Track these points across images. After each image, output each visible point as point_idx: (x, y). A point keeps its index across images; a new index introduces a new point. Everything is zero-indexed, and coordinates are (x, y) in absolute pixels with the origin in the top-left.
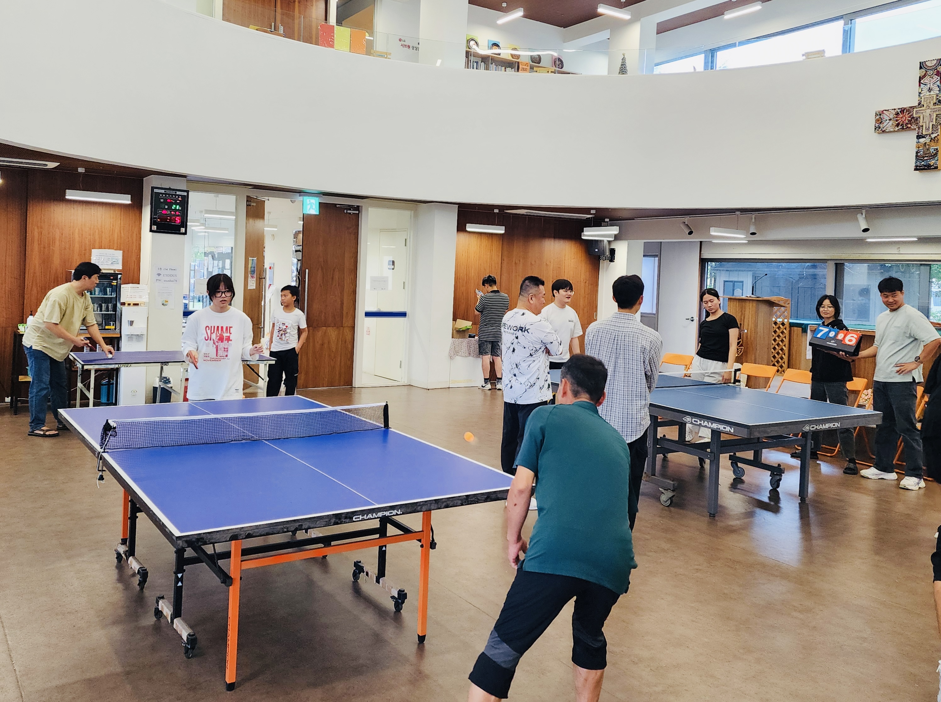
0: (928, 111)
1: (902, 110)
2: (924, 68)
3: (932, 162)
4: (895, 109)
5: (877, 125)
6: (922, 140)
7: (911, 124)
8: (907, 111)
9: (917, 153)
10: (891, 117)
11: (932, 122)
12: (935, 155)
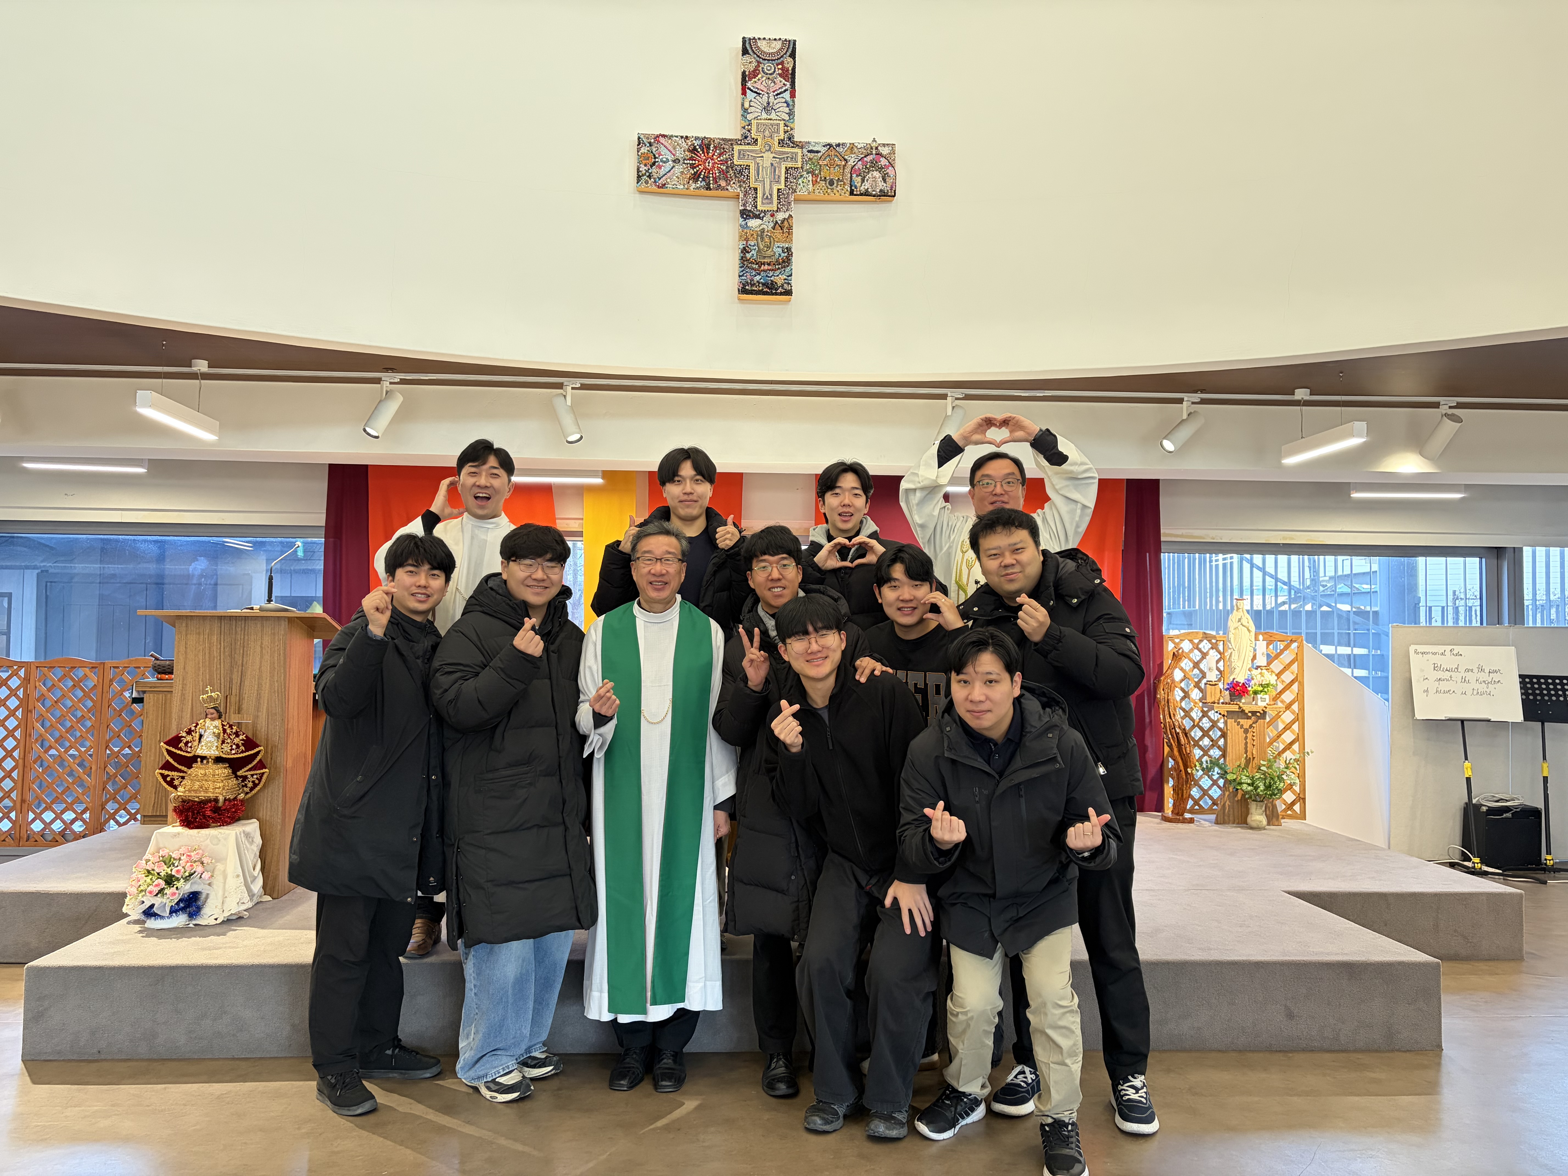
0: (768, 157)
1: (706, 145)
2: (755, 53)
3: (779, 279)
4: (687, 137)
5: (643, 169)
6: (753, 223)
7: (726, 179)
8: (715, 147)
9: (744, 251)
10: (680, 154)
11: (778, 182)
12: (786, 261)
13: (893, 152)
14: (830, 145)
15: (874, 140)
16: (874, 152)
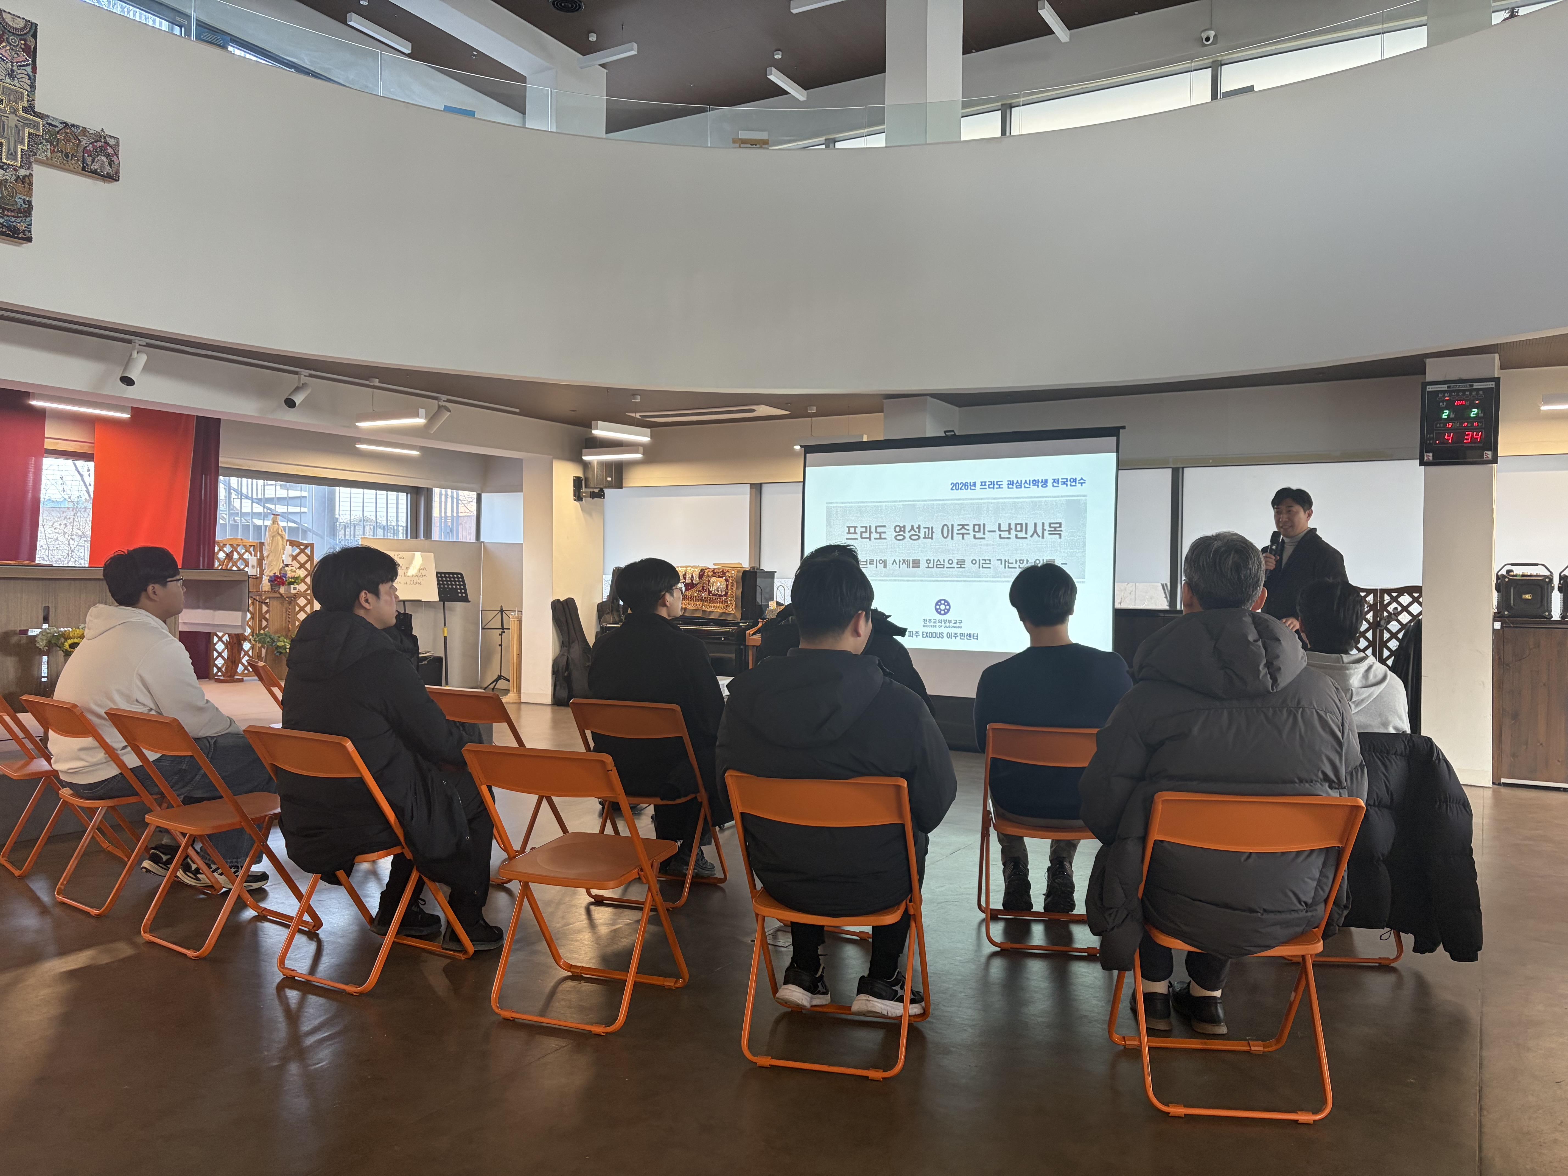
0: (13, 119)
3: (22, 226)
11: (22, 143)
12: (27, 211)
13: (118, 144)
14: (67, 124)
15: (102, 130)
16: (103, 140)
